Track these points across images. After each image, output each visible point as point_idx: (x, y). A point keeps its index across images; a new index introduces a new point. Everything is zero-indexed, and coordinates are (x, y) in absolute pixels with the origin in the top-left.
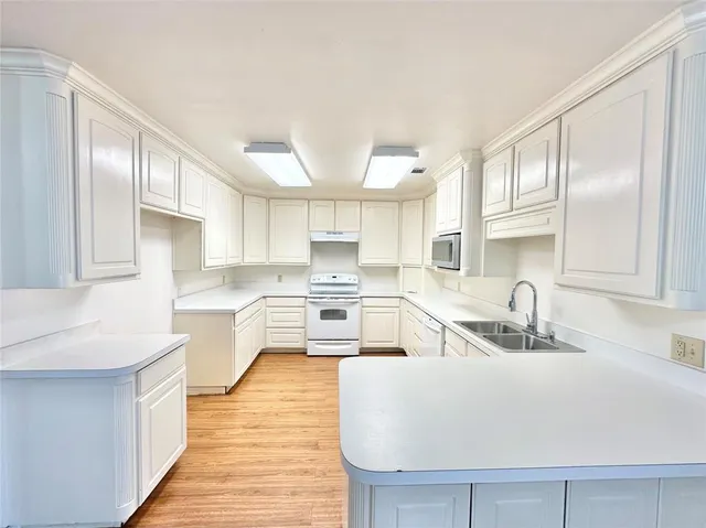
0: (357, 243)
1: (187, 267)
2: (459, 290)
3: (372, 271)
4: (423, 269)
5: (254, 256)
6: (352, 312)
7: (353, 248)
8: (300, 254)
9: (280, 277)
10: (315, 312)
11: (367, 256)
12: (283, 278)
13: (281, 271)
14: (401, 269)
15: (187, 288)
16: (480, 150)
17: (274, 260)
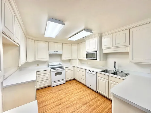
0: (62, 54)
2: (87, 64)
4: (78, 60)
6: (63, 72)
8: (46, 57)
9: (38, 65)
10: (53, 74)
11: (64, 57)
13: (38, 63)
14: (72, 60)
16: (102, 34)
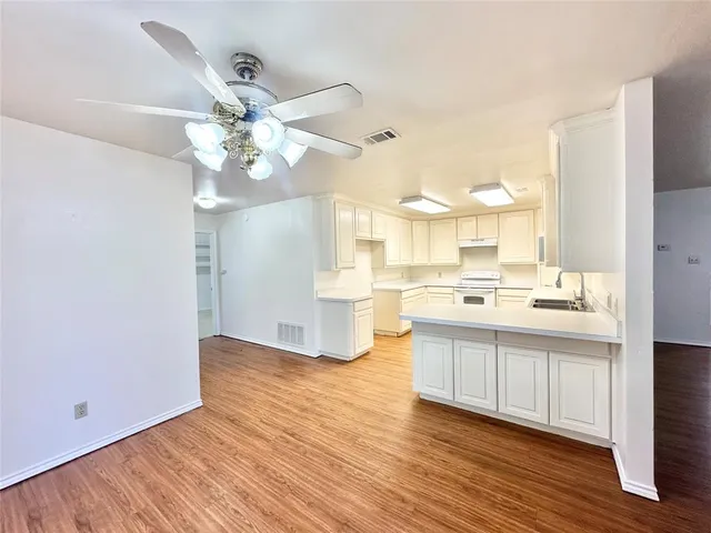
0: (496, 247)
1: (379, 266)
3: (511, 268)
5: (419, 260)
6: (489, 299)
7: (494, 250)
8: (452, 257)
9: (440, 274)
10: (460, 298)
11: (505, 256)
12: (443, 275)
13: (441, 269)
15: (379, 278)
17: (434, 261)
